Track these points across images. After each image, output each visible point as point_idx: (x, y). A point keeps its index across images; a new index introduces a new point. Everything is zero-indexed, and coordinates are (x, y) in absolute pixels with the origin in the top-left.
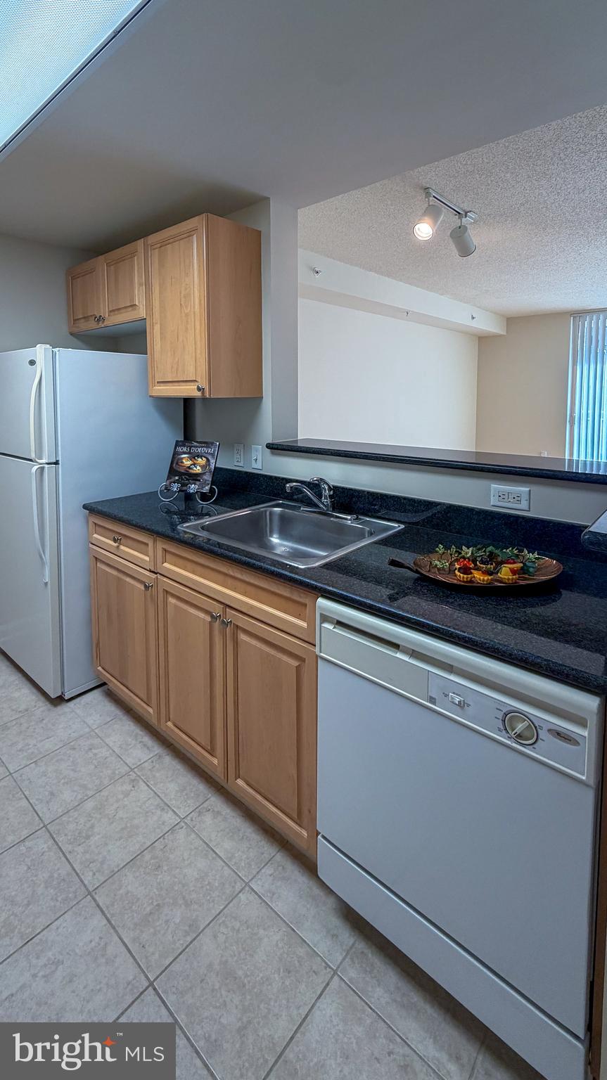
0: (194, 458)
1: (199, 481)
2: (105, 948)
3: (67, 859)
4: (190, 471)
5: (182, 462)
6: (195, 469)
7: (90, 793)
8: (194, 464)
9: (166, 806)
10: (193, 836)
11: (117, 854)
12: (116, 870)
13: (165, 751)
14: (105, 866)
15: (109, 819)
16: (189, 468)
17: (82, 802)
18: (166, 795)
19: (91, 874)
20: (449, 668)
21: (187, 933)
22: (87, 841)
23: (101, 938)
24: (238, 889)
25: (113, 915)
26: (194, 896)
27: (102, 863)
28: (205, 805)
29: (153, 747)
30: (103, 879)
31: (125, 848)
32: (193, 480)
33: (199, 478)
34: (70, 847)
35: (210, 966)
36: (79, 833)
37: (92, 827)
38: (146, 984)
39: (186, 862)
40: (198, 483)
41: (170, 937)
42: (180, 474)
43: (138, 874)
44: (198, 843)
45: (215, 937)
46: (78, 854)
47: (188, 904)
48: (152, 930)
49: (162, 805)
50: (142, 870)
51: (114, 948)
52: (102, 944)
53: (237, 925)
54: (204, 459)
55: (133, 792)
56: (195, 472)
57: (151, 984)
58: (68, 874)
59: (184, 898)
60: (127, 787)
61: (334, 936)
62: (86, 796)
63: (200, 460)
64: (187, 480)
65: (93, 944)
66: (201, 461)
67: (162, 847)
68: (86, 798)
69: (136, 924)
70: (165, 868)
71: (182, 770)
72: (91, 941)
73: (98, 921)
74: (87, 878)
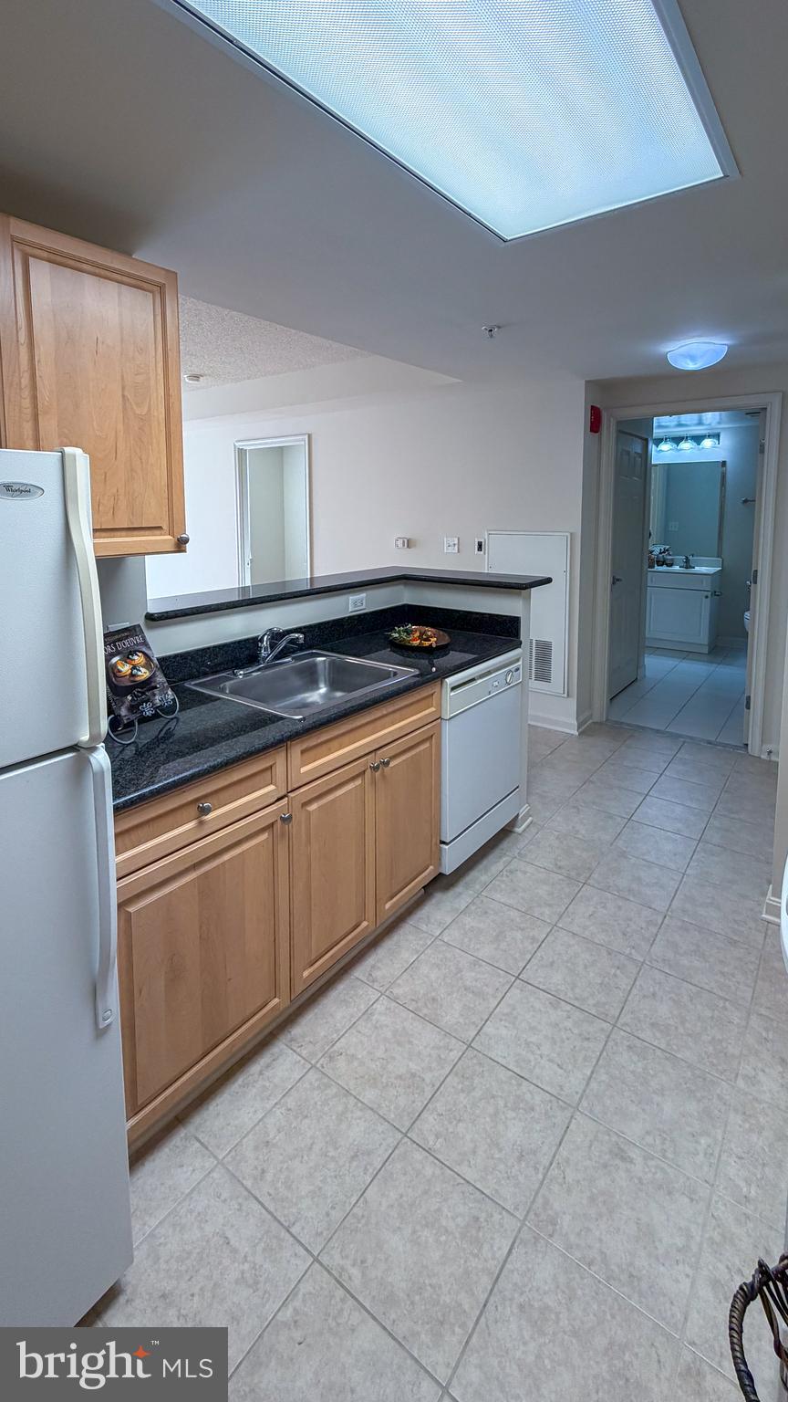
0: (128, 658)
1: (156, 688)
2: (507, 1014)
3: (441, 1085)
4: (138, 679)
5: (120, 671)
6: (140, 673)
7: (352, 1101)
8: (134, 667)
9: (367, 1013)
10: (399, 981)
11: (426, 1038)
12: (443, 1033)
13: (281, 1038)
14: (441, 1044)
15: (388, 1062)
16: (132, 675)
17: (366, 1107)
18: (352, 1016)
19: (451, 1054)
20: (489, 673)
21: (480, 966)
22: (418, 1074)
23: (501, 1020)
24: (442, 943)
25: (482, 1019)
26: (453, 968)
27: (439, 1048)
28: (364, 979)
29: (273, 1054)
30: (454, 1041)
31: (420, 1034)
32: (148, 690)
33: (153, 684)
34: (427, 1089)
35: (496, 949)
36: (409, 1087)
37: (400, 1077)
38: (518, 981)
39: (426, 979)
40: (156, 691)
41: (486, 976)
42: (129, 690)
43: (443, 1014)
44: (405, 976)
45: (478, 949)
46: (434, 1076)
47: (460, 971)
48: (485, 988)
49: (365, 1017)
50: (439, 1012)
51: (503, 1008)
52: (504, 1018)
53: (466, 940)
54: (140, 654)
55: (348, 1052)
56: (143, 678)
57: (517, 978)
58: (456, 1074)
59: (456, 974)
60: (341, 1063)
61: (460, 894)
62: (356, 1104)
63: (136, 657)
64: (143, 693)
65: (507, 1024)
66: (139, 659)
67: (414, 1003)
68: (360, 1105)
69: (484, 1000)
70: (433, 994)
71: (316, 1011)
72: (506, 1027)
73: (489, 1029)
74: (454, 1055)
